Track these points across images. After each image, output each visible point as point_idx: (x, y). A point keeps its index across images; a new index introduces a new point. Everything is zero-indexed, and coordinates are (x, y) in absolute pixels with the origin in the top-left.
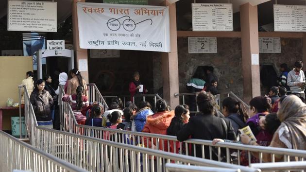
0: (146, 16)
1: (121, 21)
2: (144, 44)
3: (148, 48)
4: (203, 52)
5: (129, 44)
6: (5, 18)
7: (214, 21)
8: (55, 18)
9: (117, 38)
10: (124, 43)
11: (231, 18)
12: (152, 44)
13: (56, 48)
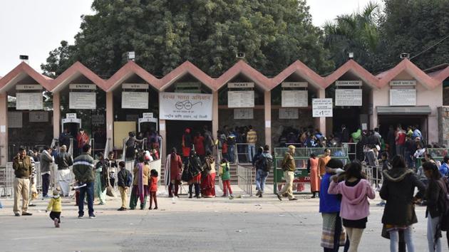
0: (198, 100)
1: (184, 103)
2: (196, 117)
3: (198, 119)
4: (244, 118)
5: (187, 117)
6: (121, 103)
7: (242, 101)
8: (148, 101)
9: (181, 114)
10: (184, 116)
11: (253, 100)
12: (201, 117)
13: (148, 118)
